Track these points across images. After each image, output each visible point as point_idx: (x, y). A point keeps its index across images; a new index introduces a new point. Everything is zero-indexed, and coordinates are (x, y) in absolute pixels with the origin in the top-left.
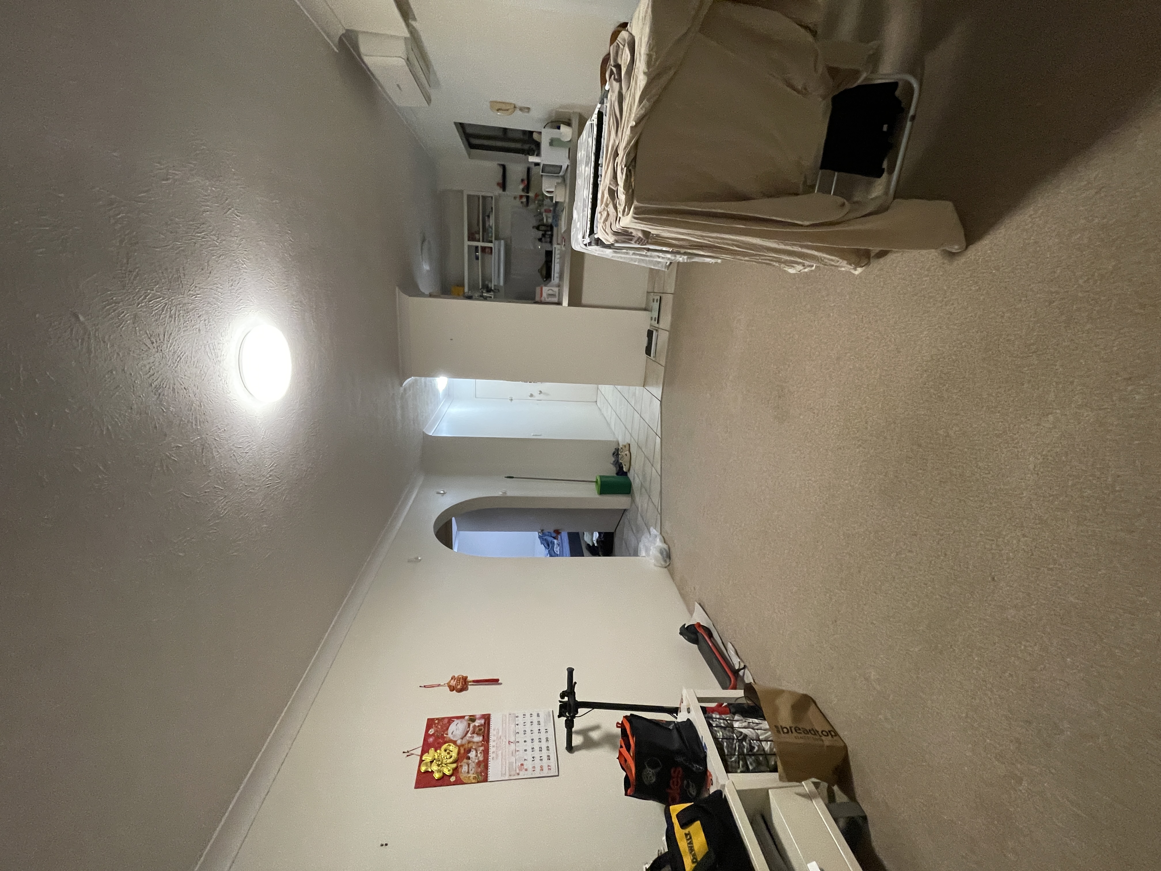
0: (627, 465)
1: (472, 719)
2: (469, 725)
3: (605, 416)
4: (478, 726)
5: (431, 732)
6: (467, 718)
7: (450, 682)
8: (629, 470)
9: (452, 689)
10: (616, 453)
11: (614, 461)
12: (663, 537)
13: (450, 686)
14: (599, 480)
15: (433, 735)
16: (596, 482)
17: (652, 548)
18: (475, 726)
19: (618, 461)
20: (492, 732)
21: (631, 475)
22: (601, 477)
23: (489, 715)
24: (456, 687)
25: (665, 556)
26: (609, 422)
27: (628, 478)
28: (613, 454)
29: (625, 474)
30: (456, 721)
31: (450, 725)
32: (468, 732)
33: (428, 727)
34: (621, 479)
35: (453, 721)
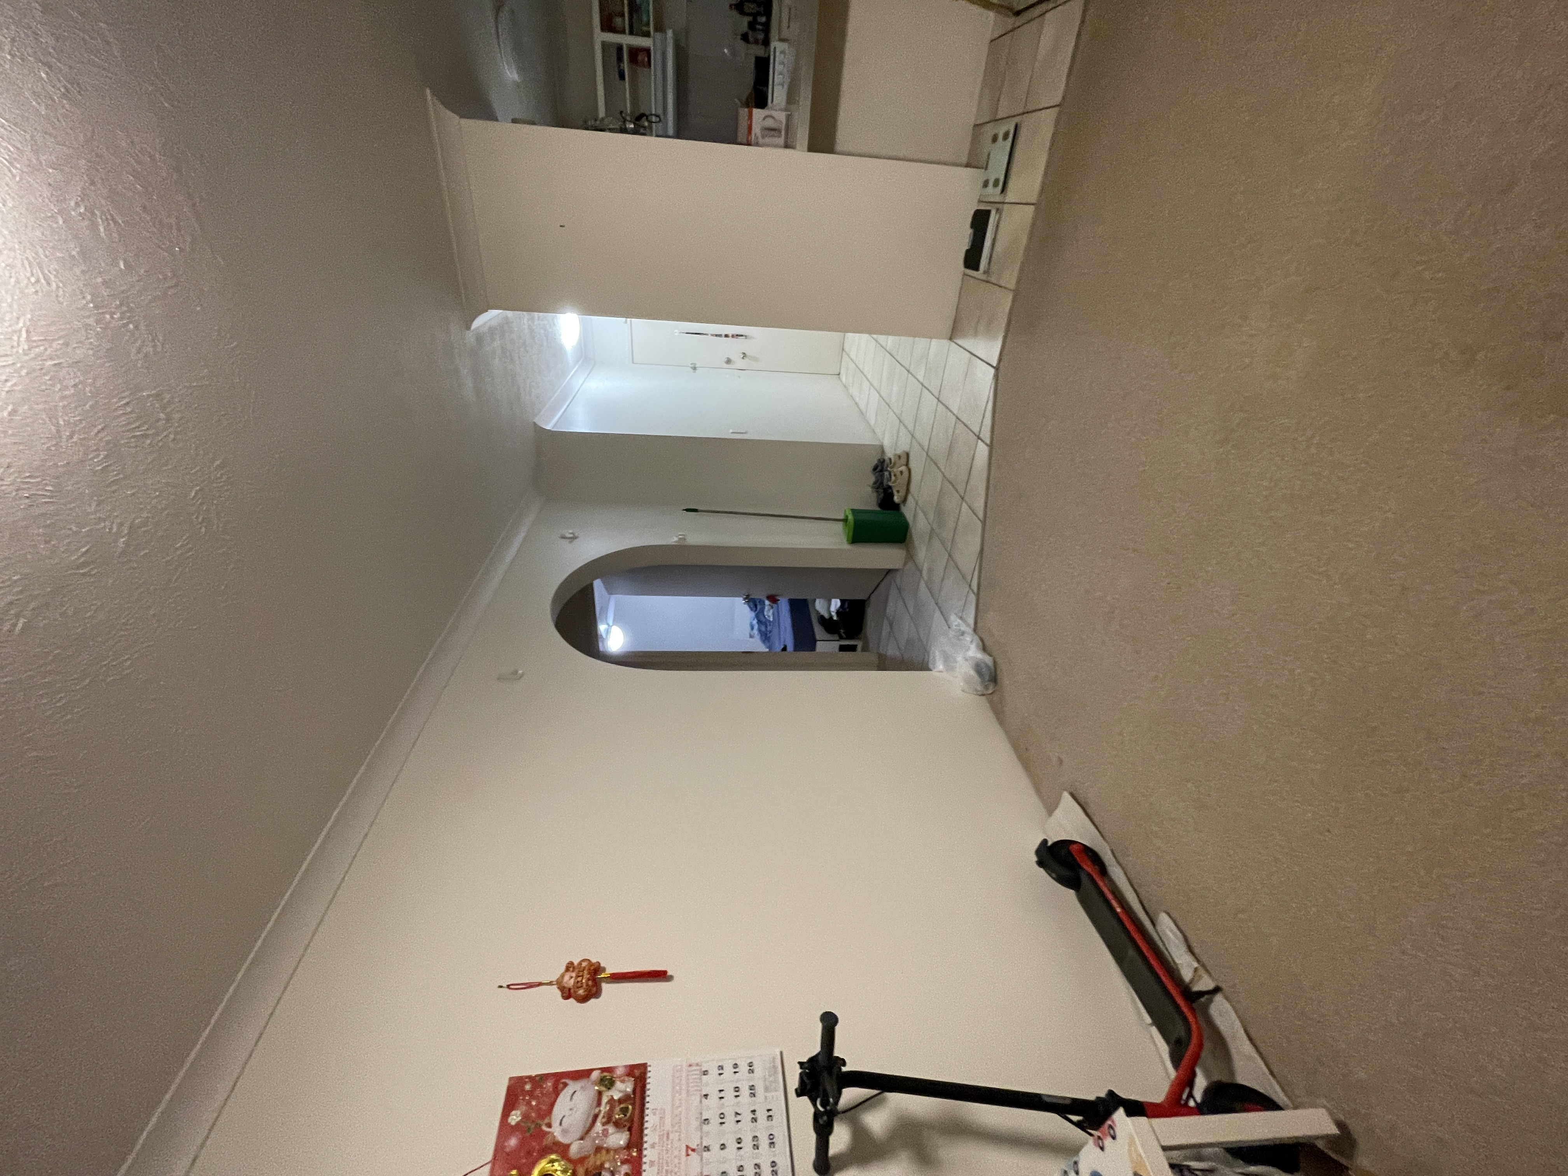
0: (902, 493)
1: (607, 1078)
2: (600, 1094)
3: (857, 399)
4: (620, 1101)
5: (515, 1118)
6: (595, 1075)
7: (563, 976)
8: (905, 500)
9: (567, 994)
10: (881, 467)
11: (875, 483)
12: (982, 640)
13: (562, 989)
14: (850, 517)
15: (518, 1127)
16: (845, 520)
17: (960, 659)
18: (611, 1101)
19: (882, 483)
20: (651, 1120)
21: (908, 511)
22: (854, 511)
23: (644, 1066)
24: (575, 992)
25: (987, 678)
26: (864, 411)
27: (902, 516)
28: (875, 469)
29: (896, 507)
30: (572, 1086)
31: (557, 1095)
32: (596, 1116)
33: (510, 1105)
34: (888, 516)
35: (565, 1085)
